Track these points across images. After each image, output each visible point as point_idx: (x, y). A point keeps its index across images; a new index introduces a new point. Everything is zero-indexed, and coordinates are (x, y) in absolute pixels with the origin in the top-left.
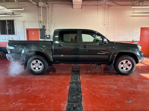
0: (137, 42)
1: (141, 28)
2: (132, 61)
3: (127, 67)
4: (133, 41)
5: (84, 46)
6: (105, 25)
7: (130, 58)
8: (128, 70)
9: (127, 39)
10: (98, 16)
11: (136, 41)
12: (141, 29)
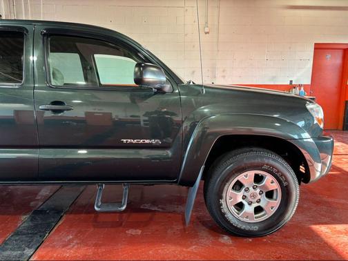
0: (302, 88)
1: (315, 44)
2: (282, 175)
3: (259, 201)
4: (291, 86)
5: (55, 103)
6: (208, 33)
7: (271, 162)
8: (263, 217)
9: (274, 78)
10: (187, 5)
11: (300, 86)
12: (315, 49)
